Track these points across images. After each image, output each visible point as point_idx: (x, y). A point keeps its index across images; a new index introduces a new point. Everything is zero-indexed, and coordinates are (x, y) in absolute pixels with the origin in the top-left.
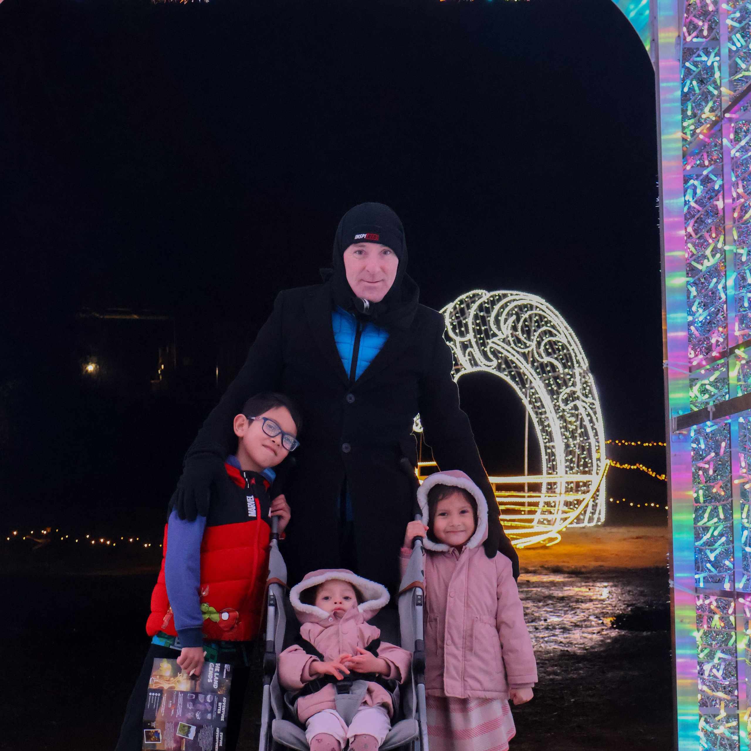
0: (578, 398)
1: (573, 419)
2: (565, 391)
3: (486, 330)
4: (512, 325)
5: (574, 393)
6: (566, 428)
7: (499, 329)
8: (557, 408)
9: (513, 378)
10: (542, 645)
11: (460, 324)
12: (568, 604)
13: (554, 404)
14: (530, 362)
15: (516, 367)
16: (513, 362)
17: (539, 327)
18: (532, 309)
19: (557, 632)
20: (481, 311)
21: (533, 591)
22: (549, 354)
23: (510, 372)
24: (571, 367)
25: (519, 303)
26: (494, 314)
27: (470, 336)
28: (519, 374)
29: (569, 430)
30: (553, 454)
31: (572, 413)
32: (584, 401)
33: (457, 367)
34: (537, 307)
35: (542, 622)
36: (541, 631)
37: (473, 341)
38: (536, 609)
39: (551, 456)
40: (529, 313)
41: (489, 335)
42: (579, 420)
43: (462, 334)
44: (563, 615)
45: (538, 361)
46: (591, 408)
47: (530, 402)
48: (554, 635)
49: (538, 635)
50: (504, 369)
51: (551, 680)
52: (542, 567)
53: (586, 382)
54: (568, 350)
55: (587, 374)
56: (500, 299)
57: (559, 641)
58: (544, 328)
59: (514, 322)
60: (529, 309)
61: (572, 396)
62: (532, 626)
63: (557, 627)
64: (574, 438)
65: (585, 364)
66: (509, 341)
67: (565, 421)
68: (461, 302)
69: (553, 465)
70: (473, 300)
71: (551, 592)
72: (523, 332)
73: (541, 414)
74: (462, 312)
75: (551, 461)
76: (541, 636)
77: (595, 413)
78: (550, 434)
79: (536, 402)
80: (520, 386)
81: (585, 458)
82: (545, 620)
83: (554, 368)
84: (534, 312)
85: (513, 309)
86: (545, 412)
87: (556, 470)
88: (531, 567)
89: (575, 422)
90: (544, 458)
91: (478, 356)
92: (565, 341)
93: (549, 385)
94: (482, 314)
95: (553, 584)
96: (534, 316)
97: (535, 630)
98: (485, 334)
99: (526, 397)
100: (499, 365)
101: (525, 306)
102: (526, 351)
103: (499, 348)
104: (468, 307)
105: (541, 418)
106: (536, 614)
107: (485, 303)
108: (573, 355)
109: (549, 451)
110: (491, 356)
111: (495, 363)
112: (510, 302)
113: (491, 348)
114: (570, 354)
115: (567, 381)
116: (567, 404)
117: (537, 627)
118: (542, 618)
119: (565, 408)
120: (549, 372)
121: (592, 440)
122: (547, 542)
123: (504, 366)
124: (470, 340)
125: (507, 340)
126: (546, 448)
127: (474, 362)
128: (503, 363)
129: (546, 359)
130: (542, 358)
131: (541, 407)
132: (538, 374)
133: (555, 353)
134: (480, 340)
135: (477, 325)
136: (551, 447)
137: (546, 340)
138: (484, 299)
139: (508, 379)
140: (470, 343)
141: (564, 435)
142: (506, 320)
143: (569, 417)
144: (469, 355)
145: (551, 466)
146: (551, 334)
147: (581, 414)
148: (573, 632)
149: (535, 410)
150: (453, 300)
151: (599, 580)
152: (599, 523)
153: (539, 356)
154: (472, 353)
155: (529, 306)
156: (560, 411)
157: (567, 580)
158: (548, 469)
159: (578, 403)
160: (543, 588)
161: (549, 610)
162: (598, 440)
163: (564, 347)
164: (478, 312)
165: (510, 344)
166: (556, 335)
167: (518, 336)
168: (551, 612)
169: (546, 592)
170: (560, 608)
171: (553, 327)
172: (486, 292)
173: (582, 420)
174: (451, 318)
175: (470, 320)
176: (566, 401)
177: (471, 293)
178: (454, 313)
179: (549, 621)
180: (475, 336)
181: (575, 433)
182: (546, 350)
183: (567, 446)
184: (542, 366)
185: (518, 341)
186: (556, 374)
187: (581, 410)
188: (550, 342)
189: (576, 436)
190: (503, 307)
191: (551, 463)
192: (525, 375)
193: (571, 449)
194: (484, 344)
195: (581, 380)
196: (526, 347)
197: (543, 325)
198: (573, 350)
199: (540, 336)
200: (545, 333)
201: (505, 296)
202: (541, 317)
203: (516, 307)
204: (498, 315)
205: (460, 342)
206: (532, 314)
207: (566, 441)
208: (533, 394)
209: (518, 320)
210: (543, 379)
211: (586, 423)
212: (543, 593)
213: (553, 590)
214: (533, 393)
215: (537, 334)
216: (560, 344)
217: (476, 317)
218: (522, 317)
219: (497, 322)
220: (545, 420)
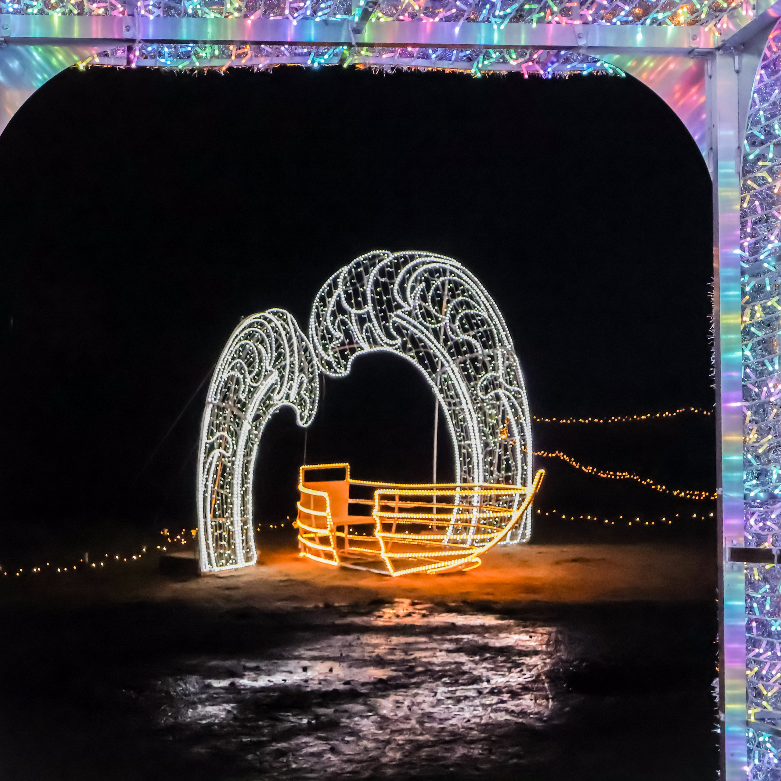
0: (500, 386)
1: (494, 412)
2: (485, 377)
3: (388, 300)
4: (420, 294)
5: (496, 379)
6: (485, 423)
7: (405, 299)
8: (474, 399)
9: (421, 360)
10: (492, 715)
11: (356, 293)
12: (509, 658)
13: (471, 393)
14: (441, 341)
15: (425, 346)
16: (421, 340)
17: (454, 296)
18: (445, 275)
19: (505, 697)
20: (382, 277)
21: (462, 639)
22: (465, 331)
23: (417, 353)
24: (493, 346)
25: (430, 266)
26: (398, 280)
27: (369, 307)
28: (428, 354)
29: (489, 426)
30: (469, 455)
31: (492, 404)
32: (507, 390)
33: (351, 346)
34: (451, 272)
35: (485, 684)
36: (486, 695)
37: (372, 314)
38: (473, 666)
39: (467, 457)
40: (442, 279)
41: (392, 306)
42: (501, 413)
43: (359, 306)
44: (507, 673)
45: (452, 339)
46: (516, 398)
47: (441, 391)
48: (503, 702)
49: (484, 701)
50: (410, 350)
51: (516, 764)
52: (464, 602)
53: (509, 366)
54: (489, 325)
55: (512, 355)
56: (406, 262)
57: (510, 710)
58: (461, 298)
59: (423, 291)
60: (442, 274)
61: (493, 384)
62: (474, 689)
63: (504, 690)
64: (494, 434)
65: (509, 344)
66: (416, 314)
67: (484, 414)
68: (358, 265)
69: (469, 469)
70: (373, 261)
71: (486, 641)
72: (434, 304)
73: (455, 404)
74: (360, 277)
75: (467, 464)
76: (488, 702)
77: (521, 404)
78: (465, 430)
79: (449, 390)
80: (429, 370)
81: (507, 460)
82: (488, 681)
83: (471, 349)
84: (448, 277)
85: (421, 274)
86: (460, 403)
87: (472, 475)
88: (452, 602)
89: (496, 415)
90: (458, 459)
91: (378, 332)
92: (485, 314)
93: (464, 369)
94: (383, 280)
95: (484, 629)
96: (447, 282)
97: (477, 695)
98: (387, 306)
99: (436, 384)
100: (404, 344)
101: (437, 271)
102: (437, 326)
103: (404, 323)
104: (367, 272)
105: (454, 411)
106: (475, 673)
107: (388, 266)
108: (495, 332)
109: (464, 451)
110: (394, 333)
111: (399, 341)
112: (417, 265)
113: (394, 323)
114: (491, 331)
115: (488, 364)
116: (487, 393)
117: (480, 690)
118: (484, 679)
119: (484, 398)
120: (465, 353)
121: (517, 438)
122: (463, 566)
123: (409, 346)
124: (368, 313)
125: (414, 312)
126: (460, 447)
127: (372, 340)
128: (409, 342)
129: (462, 337)
130: (457, 335)
131: (454, 396)
132: (452, 355)
133: (473, 329)
134: (381, 313)
135: (378, 294)
136: (466, 446)
137: (462, 313)
138: (386, 261)
139: (415, 362)
140: (369, 315)
141: (483, 431)
142: (413, 288)
143: (489, 409)
144: (367, 331)
145: (467, 470)
146: (469, 307)
147: (504, 406)
148: (523, 697)
149: (447, 400)
150: (347, 263)
151: (539, 623)
152: (524, 541)
153: (453, 334)
154: (370, 328)
155: (441, 270)
156: (478, 401)
157: (500, 622)
158: (463, 473)
159: (500, 392)
160: (476, 635)
161: (489, 666)
162: (524, 437)
163: (483, 322)
164: (379, 278)
165: (418, 319)
166: (475, 307)
167: (427, 307)
168: (492, 669)
169: (480, 641)
170: (501, 664)
171: (471, 297)
172: (389, 253)
173: (504, 412)
174: (345, 285)
175: (369, 288)
176: (486, 389)
177: (370, 254)
178: (348, 279)
179: (492, 682)
180: (374, 309)
181: (497, 429)
182: (462, 326)
183: (486, 445)
184: (457, 346)
185: (428, 314)
186: (474, 355)
187: (505, 400)
188: (466, 315)
189: (497, 433)
190: (409, 272)
191: (466, 466)
192: (436, 356)
193: (491, 448)
194: (385, 319)
195: (504, 362)
196: (438, 322)
197: (459, 295)
198: (495, 325)
199: (455, 308)
200: (461, 304)
201: (412, 258)
202: (457, 285)
203: (425, 271)
204: (404, 281)
205: (355, 315)
206: (446, 280)
207: (484, 438)
208: (446, 380)
209: (428, 287)
210: (458, 361)
211: (510, 416)
212: (476, 642)
213: (488, 638)
214: (445, 378)
215: (451, 306)
216: (479, 318)
217: (376, 283)
218: (433, 284)
219: (402, 290)
220: (459, 413)
